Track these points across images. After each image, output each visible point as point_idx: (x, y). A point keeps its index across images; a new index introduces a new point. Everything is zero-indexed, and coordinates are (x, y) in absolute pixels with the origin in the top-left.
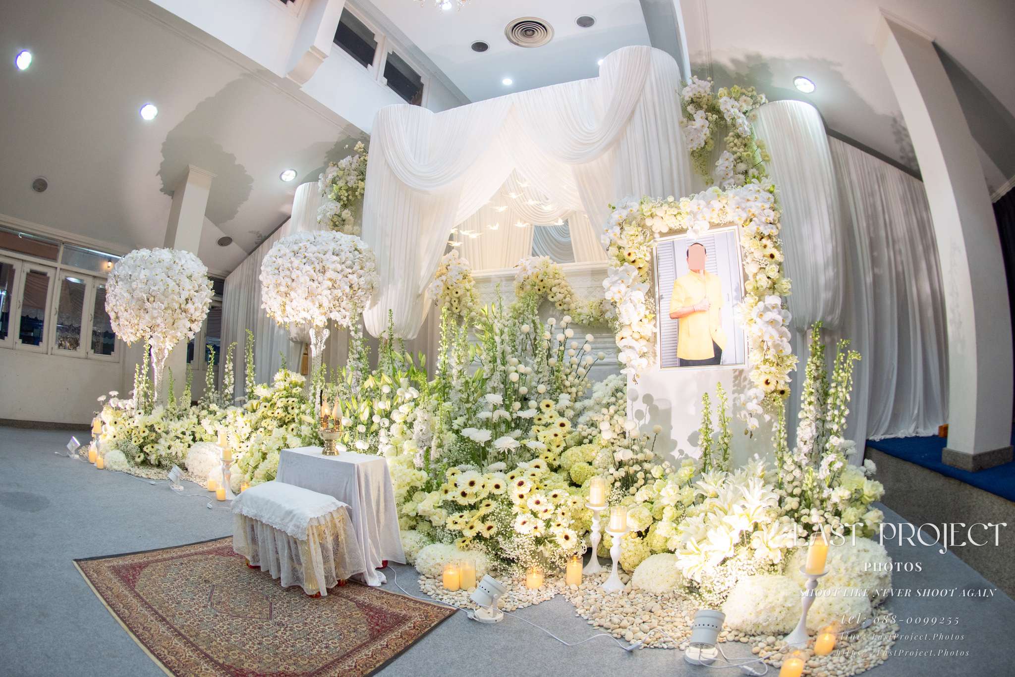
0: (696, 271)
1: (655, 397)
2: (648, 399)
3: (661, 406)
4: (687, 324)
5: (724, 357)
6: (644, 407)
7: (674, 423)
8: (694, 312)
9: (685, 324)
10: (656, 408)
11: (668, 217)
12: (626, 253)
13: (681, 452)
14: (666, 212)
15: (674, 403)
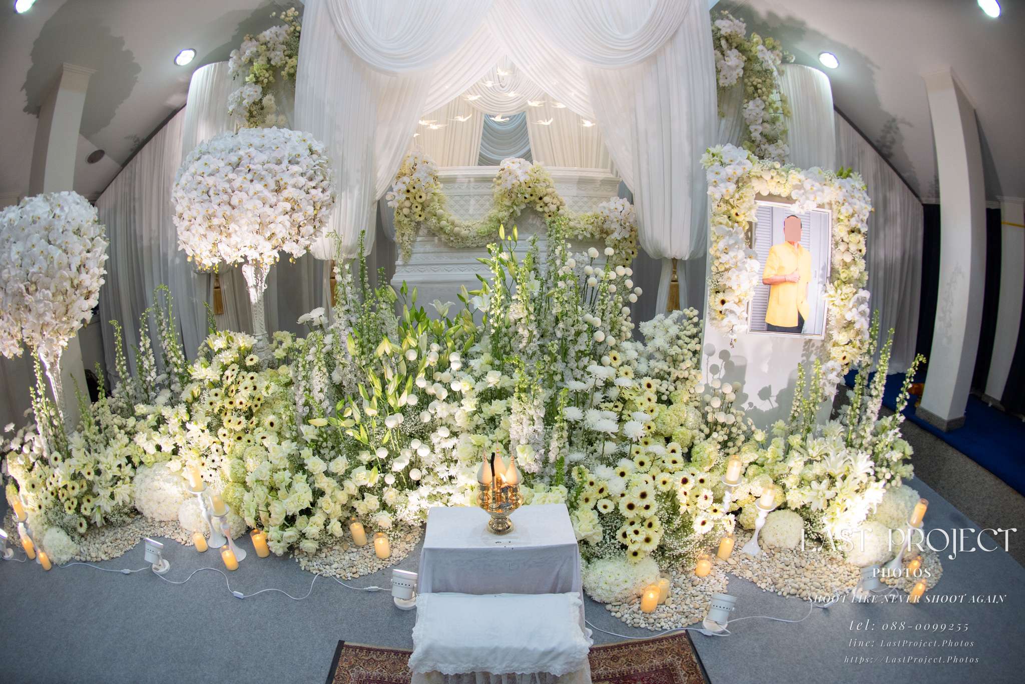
0: (792, 243)
1: (731, 355)
2: (724, 355)
3: (737, 363)
4: (779, 292)
5: (806, 326)
6: (720, 363)
7: (747, 379)
8: (784, 281)
9: (776, 291)
10: (732, 363)
11: (774, 183)
12: (733, 212)
13: (751, 404)
14: (772, 178)
15: (750, 360)
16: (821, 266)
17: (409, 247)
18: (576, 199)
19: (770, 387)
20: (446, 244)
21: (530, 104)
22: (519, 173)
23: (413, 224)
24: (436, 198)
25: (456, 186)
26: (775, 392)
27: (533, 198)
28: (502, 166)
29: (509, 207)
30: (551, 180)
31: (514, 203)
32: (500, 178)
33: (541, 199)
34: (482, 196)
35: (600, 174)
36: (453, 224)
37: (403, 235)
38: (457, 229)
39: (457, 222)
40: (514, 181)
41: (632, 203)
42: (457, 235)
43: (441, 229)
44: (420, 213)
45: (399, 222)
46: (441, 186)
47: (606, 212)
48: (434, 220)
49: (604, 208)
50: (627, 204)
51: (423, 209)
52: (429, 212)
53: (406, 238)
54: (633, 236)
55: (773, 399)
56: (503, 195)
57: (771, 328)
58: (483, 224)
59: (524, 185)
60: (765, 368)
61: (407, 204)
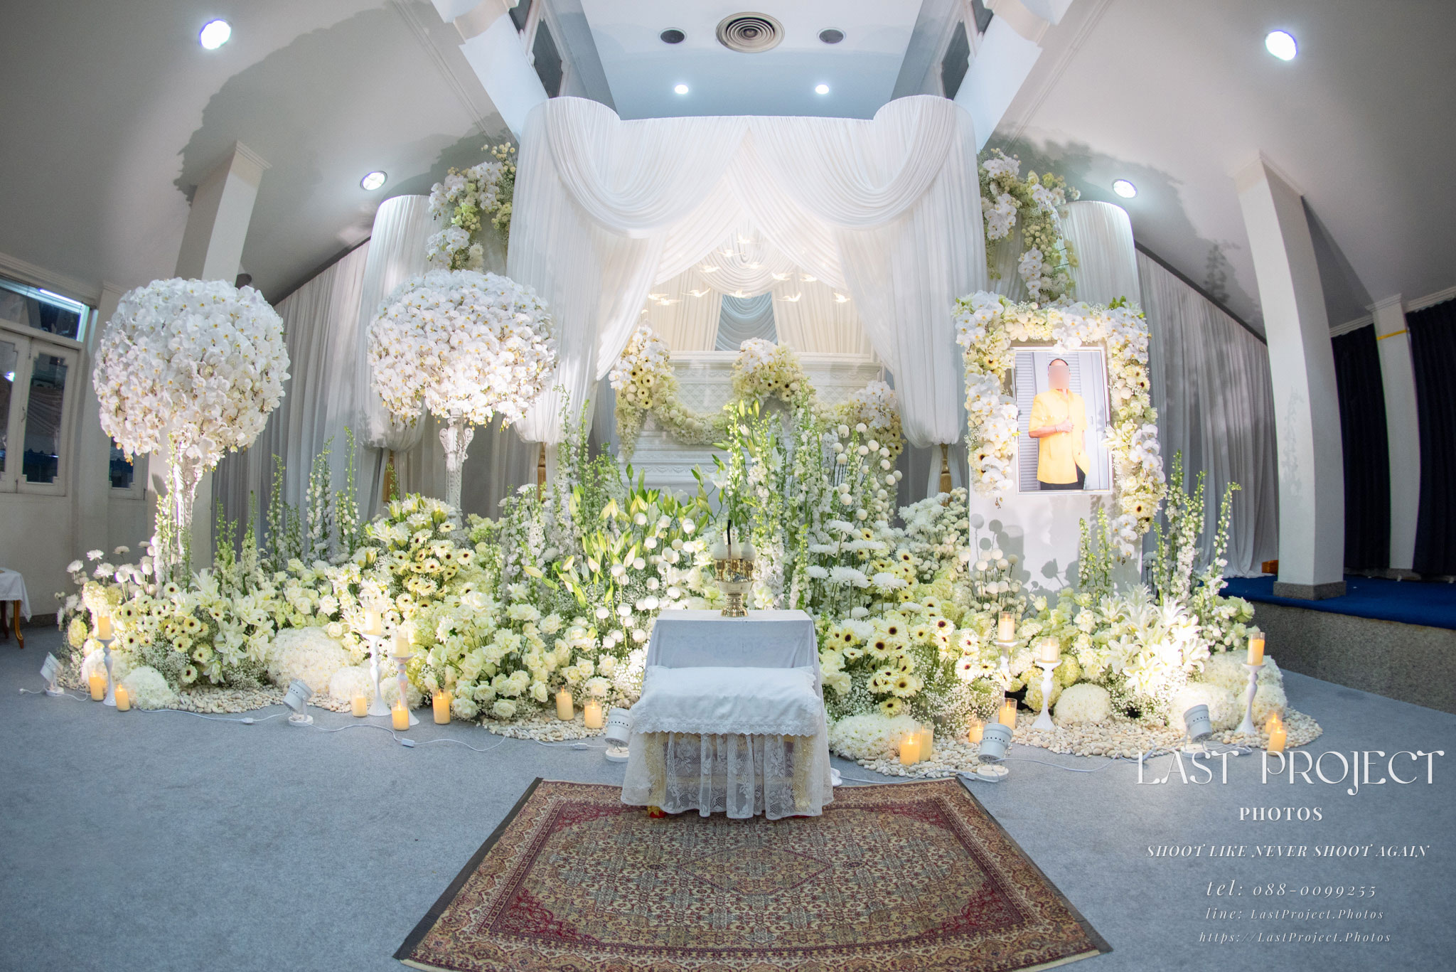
0: (1059, 390)
1: (1004, 524)
2: (995, 526)
3: (1012, 534)
4: (1048, 445)
5: (1087, 482)
6: (991, 535)
7: (1026, 552)
8: (1056, 432)
9: (1046, 444)
10: (1005, 535)
11: (1031, 326)
12: (986, 359)
13: (1035, 584)
14: (1029, 320)
15: (1026, 530)
16: (1098, 411)
17: (632, 441)
18: (829, 389)
19: (1055, 560)
20: (676, 441)
21: (775, 277)
22: (762, 354)
23: (638, 414)
24: (666, 384)
25: (689, 372)
26: (1062, 567)
27: (778, 385)
28: (742, 347)
29: (750, 395)
30: (800, 368)
31: (756, 391)
32: (739, 363)
33: (787, 386)
34: (719, 385)
35: (856, 358)
36: (685, 414)
37: (625, 426)
38: (689, 420)
39: (690, 411)
40: (757, 364)
41: (892, 387)
42: (689, 427)
43: (672, 419)
44: (647, 400)
45: (622, 411)
46: (673, 369)
47: (863, 400)
48: (662, 409)
49: (861, 394)
50: (887, 388)
51: (650, 396)
52: (658, 399)
53: (628, 430)
54: (896, 427)
55: (1062, 576)
56: (744, 381)
57: (1045, 487)
58: (720, 416)
59: (767, 368)
60: (1046, 538)
61: (632, 388)
